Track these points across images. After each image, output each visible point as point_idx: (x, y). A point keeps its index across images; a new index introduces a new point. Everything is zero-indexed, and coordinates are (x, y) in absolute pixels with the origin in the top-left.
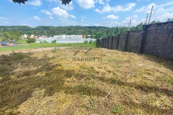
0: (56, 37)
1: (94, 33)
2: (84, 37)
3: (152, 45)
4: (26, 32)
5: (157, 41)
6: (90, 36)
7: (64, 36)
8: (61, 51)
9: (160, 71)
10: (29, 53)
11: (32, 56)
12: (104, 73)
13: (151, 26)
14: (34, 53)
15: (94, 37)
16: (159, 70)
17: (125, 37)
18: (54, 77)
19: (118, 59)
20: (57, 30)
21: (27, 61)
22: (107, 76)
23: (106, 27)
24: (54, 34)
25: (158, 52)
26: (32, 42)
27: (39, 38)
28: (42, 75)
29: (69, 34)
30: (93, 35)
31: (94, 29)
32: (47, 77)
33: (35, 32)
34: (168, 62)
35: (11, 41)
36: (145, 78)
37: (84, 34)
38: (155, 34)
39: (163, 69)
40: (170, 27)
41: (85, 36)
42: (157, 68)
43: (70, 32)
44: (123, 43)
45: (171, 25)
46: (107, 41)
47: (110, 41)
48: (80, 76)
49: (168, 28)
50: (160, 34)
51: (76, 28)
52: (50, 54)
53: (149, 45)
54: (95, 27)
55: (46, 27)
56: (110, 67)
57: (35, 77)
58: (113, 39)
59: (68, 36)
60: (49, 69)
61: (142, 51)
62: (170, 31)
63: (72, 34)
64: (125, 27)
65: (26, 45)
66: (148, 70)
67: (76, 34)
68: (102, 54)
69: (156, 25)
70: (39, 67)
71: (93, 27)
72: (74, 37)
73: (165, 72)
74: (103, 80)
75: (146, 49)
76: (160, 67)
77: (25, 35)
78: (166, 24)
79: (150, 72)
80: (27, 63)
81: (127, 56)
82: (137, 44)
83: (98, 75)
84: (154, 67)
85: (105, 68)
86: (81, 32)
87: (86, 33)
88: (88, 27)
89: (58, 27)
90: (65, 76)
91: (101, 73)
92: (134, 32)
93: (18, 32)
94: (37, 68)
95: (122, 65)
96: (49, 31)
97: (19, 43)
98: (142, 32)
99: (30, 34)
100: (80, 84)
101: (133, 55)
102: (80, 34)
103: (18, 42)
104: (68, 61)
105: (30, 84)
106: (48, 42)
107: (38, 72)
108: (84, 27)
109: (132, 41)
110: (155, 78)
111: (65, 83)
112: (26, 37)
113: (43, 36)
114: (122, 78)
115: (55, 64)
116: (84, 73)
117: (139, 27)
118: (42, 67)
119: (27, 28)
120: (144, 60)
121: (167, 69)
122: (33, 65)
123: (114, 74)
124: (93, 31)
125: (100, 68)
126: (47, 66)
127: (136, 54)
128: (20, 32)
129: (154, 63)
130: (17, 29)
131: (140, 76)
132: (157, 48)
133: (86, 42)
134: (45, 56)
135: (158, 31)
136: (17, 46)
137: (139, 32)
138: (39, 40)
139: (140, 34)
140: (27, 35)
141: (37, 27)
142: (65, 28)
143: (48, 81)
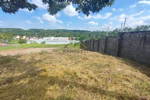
0: (45, 39)
1: (79, 36)
2: (69, 39)
3: (127, 50)
4: (19, 34)
5: (131, 47)
6: (75, 38)
7: (52, 38)
8: (48, 53)
9: (137, 77)
10: (18, 55)
11: (19, 59)
12: (87, 80)
13: (125, 34)
14: (22, 56)
15: (78, 39)
16: (136, 75)
17: (104, 41)
18: (38, 84)
19: (99, 63)
20: (47, 32)
21: (13, 65)
22: (89, 83)
23: (88, 31)
24: (44, 36)
25: (133, 55)
26: (23, 43)
27: (30, 39)
28: (25, 82)
29: (57, 36)
30: (77, 38)
31: (78, 33)
32: (30, 84)
33: (27, 34)
34: (143, 67)
35: (4, 41)
36: (125, 85)
37: (70, 37)
38: (129, 41)
39: (139, 74)
40: (141, 35)
41: (71, 38)
42: (134, 73)
43: (58, 34)
44: (103, 46)
45: (142, 34)
46: (89, 43)
47: (92, 43)
48: (63, 84)
49: (139, 36)
50: (134, 41)
51: (63, 31)
52: (37, 56)
53: (125, 49)
54: (79, 31)
55: (37, 30)
56: (92, 72)
57: (18, 85)
58: (95, 42)
59: (56, 38)
60: (34, 75)
61: (119, 54)
62: (142, 39)
63: (60, 36)
64: (104, 32)
65: (18, 45)
66: (126, 76)
67: (63, 37)
68: (84, 57)
69: (129, 33)
70: (24, 72)
71: (78, 31)
72: (61, 39)
73: (142, 78)
74: (85, 88)
75: (122, 52)
76: (136, 71)
77: (17, 36)
78: (138, 33)
79: (128, 78)
80: (13, 67)
81: (107, 59)
82: (115, 48)
83: (81, 81)
84: (131, 72)
85: (87, 74)
86: (67, 34)
87: (72, 35)
88: (73, 31)
89: (47, 30)
90: (49, 83)
91: (84, 80)
92: (111, 37)
93: (11, 34)
94: (21, 74)
95: (103, 69)
96: (39, 33)
97: (12, 44)
98: (118, 38)
99: (22, 36)
100: (62, 94)
101: (112, 58)
102: (66, 37)
103: (10, 43)
104: (53, 66)
105: (11, 93)
106: (38, 43)
107: (22, 79)
108: (70, 30)
109: (110, 44)
110: (134, 85)
111: (47, 92)
112: (19, 38)
113: (34, 37)
114: (103, 85)
115: (40, 69)
116: (67, 80)
117: (115, 32)
118: (27, 72)
119: (20, 30)
120: (122, 64)
121: (142, 74)
122: (18, 70)
123: (96, 81)
124: (77, 34)
125: (82, 73)
126: (32, 71)
127: (114, 58)
128: (13, 33)
129: (131, 67)
130: (11, 30)
131: (120, 83)
132: (132, 52)
133: (71, 44)
134: (32, 59)
135: (132, 38)
136: (9, 46)
137: (116, 38)
138: (31, 41)
139: (116, 39)
140: (19, 37)
141: (29, 29)
142: (53, 31)
143: (30, 90)
